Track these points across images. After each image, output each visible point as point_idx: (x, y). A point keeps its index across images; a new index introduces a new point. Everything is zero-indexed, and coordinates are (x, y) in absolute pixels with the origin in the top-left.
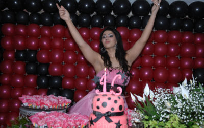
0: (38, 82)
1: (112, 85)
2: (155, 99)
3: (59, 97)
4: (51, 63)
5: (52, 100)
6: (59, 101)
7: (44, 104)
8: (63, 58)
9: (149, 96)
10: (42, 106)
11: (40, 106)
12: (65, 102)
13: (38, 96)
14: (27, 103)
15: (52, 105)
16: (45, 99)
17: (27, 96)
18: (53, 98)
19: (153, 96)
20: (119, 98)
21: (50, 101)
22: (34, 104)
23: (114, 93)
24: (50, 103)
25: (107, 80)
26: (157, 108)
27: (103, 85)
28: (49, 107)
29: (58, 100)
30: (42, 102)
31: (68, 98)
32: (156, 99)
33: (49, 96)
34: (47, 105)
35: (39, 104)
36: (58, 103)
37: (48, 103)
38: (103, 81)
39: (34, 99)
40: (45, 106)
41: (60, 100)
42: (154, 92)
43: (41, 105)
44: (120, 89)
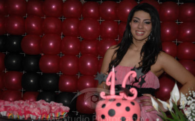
0: (23, 82)
1: (124, 86)
2: (187, 106)
3: (52, 103)
4: (43, 54)
5: (42, 107)
6: (51, 109)
7: (29, 112)
8: (61, 47)
9: (179, 102)
10: (27, 116)
11: (24, 116)
12: (60, 110)
13: (22, 102)
14: (5, 112)
15: (42, 115)
16: (31, 106)
17: (6, 102)
18: (44, 104)
19: (185, 103)
20: (133, 103)
21: (39, 109)
22: (16, 113)
23: (126, 97)
24: (39, 111)
25: (116, 79)
26: (189, 119)
27: (110, 86)
28: (37, 117)
29: (50, 107)
30: (26, 109)
31: (65, 105)
32: (189, 106)
33: (39, 102)
34: (34, 114)
35: (23, 112)
36: (51, 112)
37: (36, 111)
38: (110, 80)
39: (16, 106)
40: (31, 116)
41: (53, 108)
42: (187, 97)
43: (25, 114)
44: (134, 91)
